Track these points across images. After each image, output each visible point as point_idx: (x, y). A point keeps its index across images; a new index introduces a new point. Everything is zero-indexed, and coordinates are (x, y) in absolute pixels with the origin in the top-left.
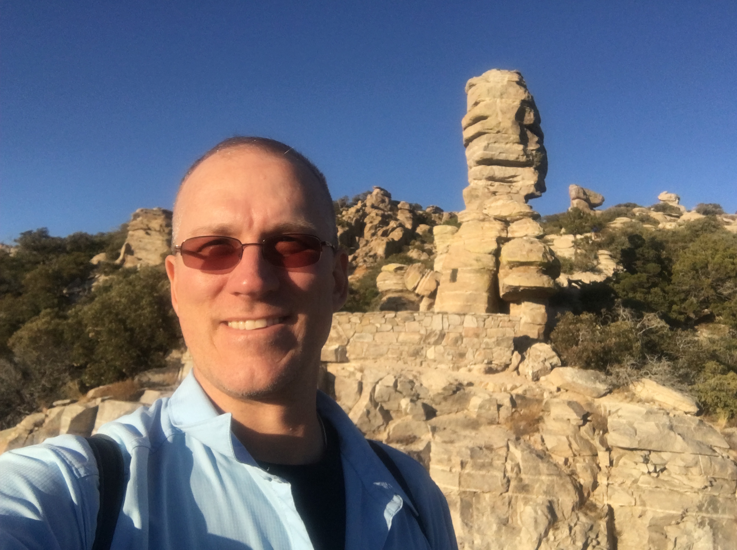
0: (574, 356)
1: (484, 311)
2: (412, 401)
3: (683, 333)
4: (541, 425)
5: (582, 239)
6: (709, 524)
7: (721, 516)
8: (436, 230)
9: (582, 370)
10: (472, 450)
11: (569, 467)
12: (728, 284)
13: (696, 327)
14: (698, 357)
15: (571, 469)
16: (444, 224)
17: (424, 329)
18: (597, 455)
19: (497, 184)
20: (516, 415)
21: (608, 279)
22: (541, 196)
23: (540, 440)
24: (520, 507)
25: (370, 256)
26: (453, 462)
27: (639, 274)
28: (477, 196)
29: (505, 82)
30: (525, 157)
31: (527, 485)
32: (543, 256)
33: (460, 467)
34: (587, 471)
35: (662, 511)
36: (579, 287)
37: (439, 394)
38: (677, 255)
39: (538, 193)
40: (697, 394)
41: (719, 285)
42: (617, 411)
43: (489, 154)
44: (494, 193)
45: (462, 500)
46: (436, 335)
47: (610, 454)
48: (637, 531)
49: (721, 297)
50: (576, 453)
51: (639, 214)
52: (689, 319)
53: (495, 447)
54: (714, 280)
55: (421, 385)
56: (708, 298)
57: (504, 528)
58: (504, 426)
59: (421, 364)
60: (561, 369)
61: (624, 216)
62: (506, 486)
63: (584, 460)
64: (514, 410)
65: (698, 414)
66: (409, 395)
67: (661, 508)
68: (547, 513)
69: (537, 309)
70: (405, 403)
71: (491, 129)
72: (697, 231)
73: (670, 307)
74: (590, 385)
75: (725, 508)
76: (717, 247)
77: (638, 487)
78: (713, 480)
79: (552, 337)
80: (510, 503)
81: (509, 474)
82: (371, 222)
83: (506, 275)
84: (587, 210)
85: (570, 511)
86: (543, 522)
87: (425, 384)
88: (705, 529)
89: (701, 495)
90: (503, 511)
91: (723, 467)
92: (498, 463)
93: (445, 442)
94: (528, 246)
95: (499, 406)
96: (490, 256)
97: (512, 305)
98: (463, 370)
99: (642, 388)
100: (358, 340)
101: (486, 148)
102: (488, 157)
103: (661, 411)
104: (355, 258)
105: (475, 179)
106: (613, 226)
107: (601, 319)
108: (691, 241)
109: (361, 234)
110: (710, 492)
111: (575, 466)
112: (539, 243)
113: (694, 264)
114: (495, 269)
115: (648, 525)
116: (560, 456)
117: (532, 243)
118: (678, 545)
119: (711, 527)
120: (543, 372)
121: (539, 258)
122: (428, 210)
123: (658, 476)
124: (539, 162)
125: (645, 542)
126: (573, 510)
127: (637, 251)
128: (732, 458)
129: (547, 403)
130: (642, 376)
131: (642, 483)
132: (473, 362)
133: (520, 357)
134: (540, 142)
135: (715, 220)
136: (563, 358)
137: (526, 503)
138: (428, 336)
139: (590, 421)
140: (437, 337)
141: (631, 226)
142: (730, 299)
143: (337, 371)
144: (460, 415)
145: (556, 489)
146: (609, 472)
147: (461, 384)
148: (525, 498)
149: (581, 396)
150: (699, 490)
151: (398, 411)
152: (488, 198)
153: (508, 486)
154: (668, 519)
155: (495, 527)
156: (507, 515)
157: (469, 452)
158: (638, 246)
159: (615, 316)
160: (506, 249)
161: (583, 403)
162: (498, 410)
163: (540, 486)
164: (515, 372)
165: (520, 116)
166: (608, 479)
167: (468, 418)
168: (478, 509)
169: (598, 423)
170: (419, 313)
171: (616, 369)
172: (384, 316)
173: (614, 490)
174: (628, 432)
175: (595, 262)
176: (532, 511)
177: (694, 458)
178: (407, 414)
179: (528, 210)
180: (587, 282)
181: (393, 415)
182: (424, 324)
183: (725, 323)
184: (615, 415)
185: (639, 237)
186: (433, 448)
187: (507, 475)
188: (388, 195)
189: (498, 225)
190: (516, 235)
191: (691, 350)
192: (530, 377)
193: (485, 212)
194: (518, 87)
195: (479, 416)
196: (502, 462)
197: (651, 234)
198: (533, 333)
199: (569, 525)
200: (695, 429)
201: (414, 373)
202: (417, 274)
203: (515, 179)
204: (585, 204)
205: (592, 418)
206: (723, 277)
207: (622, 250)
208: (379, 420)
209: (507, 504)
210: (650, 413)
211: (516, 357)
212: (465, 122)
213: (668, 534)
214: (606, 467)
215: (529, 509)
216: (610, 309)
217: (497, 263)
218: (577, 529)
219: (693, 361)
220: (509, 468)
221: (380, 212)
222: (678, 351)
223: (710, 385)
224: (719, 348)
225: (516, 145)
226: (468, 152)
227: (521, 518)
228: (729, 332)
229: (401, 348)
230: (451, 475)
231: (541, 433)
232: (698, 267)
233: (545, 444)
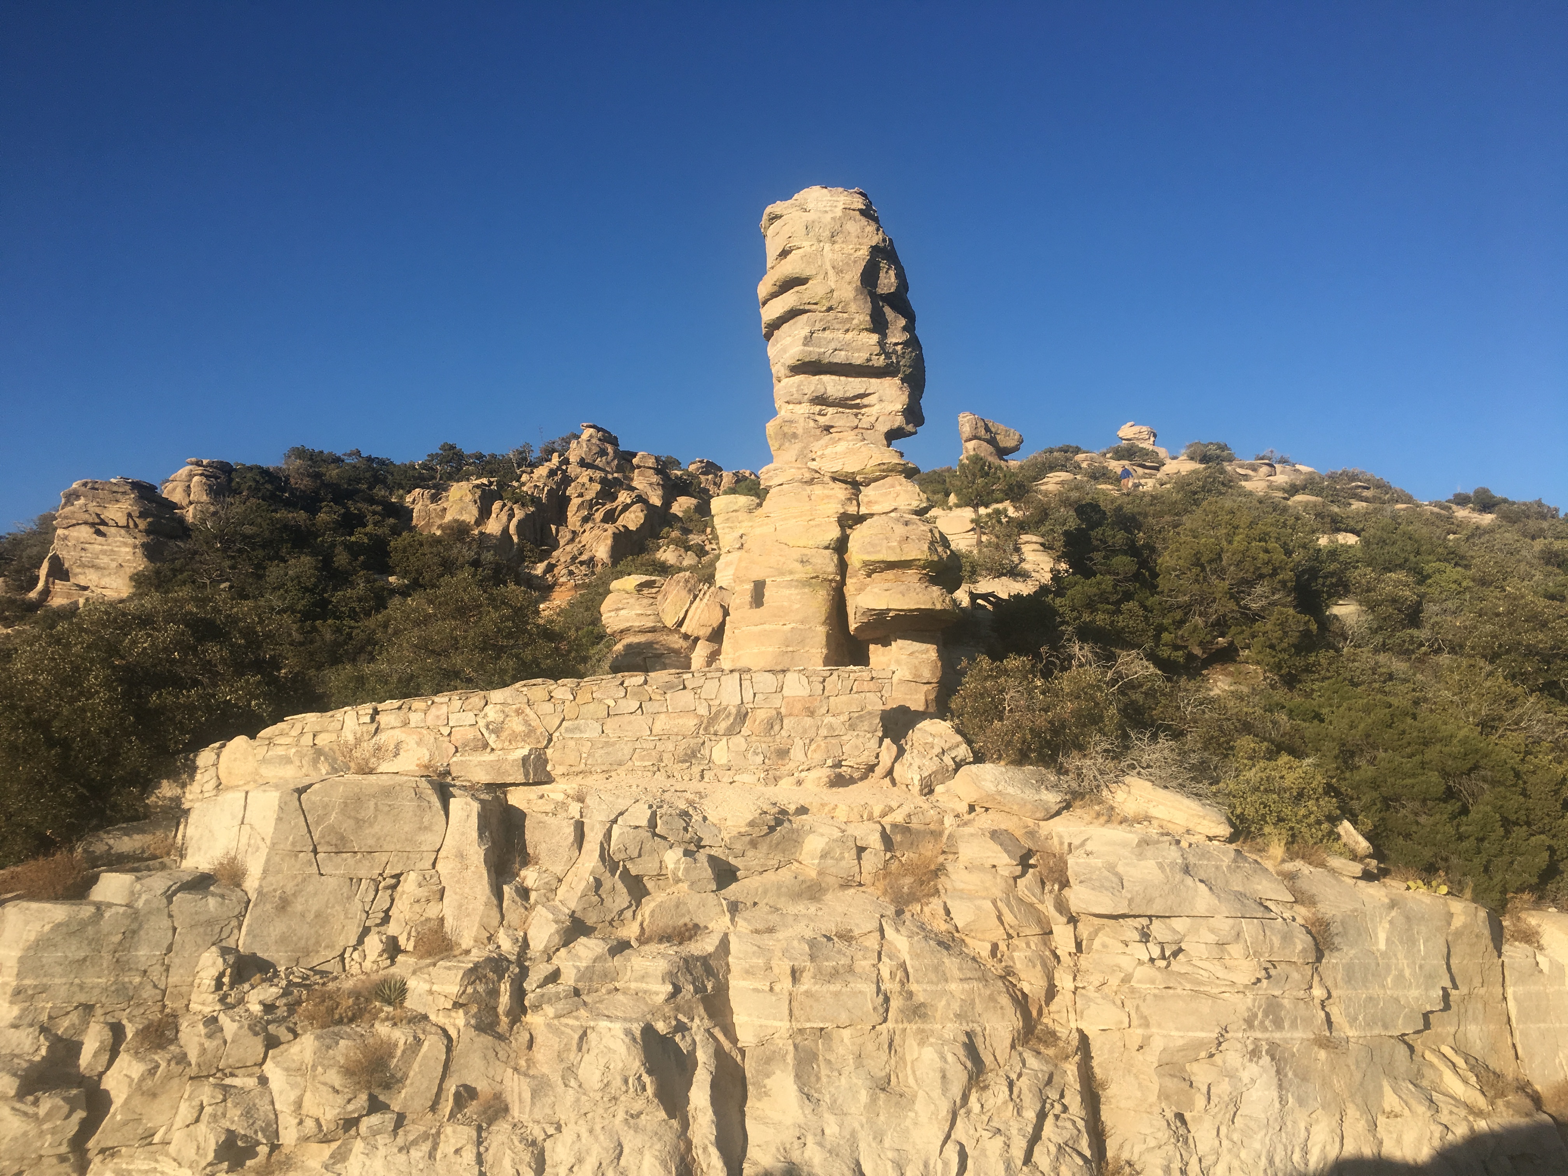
0: (997, 741)
1: (821, 662)
2: (687, 853)
3: (1191, 685)
4: (942, 882)
5: (988, 515)
6: (1267, 1052)
7: (1289, 1035)
8: (717, 504)
9: (1011, 767)
10: (812, 944)
11: (1001, 961)
12: (1259, 590)
13: (1205, 672)
14: (1220, 728)
15: (1003, 964)
16: (728, 493)
17: (705, 704)
18: (1051, 932)
19: (831, 410)
20: (894, 866)
21: (1043, 590)
22: (916, 433)
23: (942, 912)
24: (912, 1049)
25: (582, 563)
26: (776, 970)
27: (1098, 575)
28: (795, 436)
29: (838, 212)
30: (883, 357)
31: (923, 1005)
32: (929, 548)
33: (790, 979)
34: (1034, 967)
35: (1181, 1034)
36: (989, 607)
37: (741, 835)
38: (1164, 539)
39: (910, 428)
40: (1227, 801)
41: (1243, 592)
42: (1083, 844)
43: (814, 352)
44: (828, 429)
45: (796, 1046)
46: (728, 716)
47: (1075, 928)
48: (1136, 1077)
49: (1247, 614)
50: (1011, 931)
51: (1089, 465)
52: (1190, 657)
53: (856, 933)
54: (1233, 582)
55: (705, 819)
56: (1224, 616)
57: (882, 1095)
58: (871, 890)
59: (702, 777)
60: (974, 768)
61: (1061, 470)
62: (881, 1010)
63: (1028, 945)
64: (889, 855)
65: (1231, 840)
66: (681, 843)
67: (1177, 1029)
68: (963, 1059)
69: (922, 652)
70: (673, 858)
71: (816, 304)
72: (1195, 493)
73: (1158, 637)
74: (1030, 795)
75: (1296, 1018)
76: (1236, 523)
77: (1133, 990)
78: (1269, 965)
79: (953, 706)
80: (890, 1046)
81: (886, 986)
82: (581, 495)
83: (861, 589)
84: (994, 460)
85: (1008, 1050)
86: (959, 1077)
87: (713, 817)
88: (1261, 1062)
89: (1250, 995)
90: (878, 1063)
91: (1287, 938)
92: (864, 964)
93: (757, 932)
94: (900, 530)
95: (861, 850)
96: (828, 552)
97: (872, 647)
98: (786, 783)
99: (1125, 796)
100: (567, 735)
101: (808, 340)
102: (814, 358)
103: (1166, 838)
104: (550, 568)
105: (788, 402)
106: (1043, 488)
107: (1040, 666)
108: (1186, 511)
109: (562, 520)
110: (1266, 989)
111: (1012, 958)
112: (919, 523)
113: (1197, 555)
114: (838, 578)
115: (1156, 1065)
116: (983, 941)
117: (906, 524)
118: (1214, 1099)
119: (1273, 1058)
120: (939, 777)
121: (923, 552)
122: (692, 468)
123: (1169, 965)
124: (910, 367)
125: (1153, 1098)
126: (1013, 1047)
127: (1093, 534)
128: (1300, 920)
129: (950, 836)
130: (1123, 771)
131: (1139, 982)
132: (806, 767)
133: (894, 748)
134: (909, 328)
135: (1223, 471)
136: (976, 746)
137: (922, 1043)
138: (713, 719)
139: (1033, 866)
140: (731, 719)
141: (1077, 488)
142: (1264, 618)
143: (529, 801)
144: (785, 875)
145: (979, 1007)
146: (1076, 965)
147: (783, 812)
148: (921, 1031)
149: (1015, 818)
150: (1246, 986)
151: (660, 876)
152: (818, 438)
153: (887, 1011)
154: (1192, 1050)
155: (864, 1096)
156: (887, 1070)
157: (807, 948)
158: (1093, 525)
159: (1065, 660)
160: (858, 536)
161: (1019, 833)
162: (859, 858)
163: (949, 1004)
164: (887, 780)
165: (869, 277)
166: (1074, 980)
167: (800, 878)
168: (829, 1062)
169: (1051, 870)
170: (693, 673)
171: (1074, 761)
172: (622, 684)
173: (1088, 1000)
174: (1107, 884)
175: (1016, 559)
176: (936, 1057)
177: (1233, 928)
178: (678, 881)
179: (896, 460)
180: (1005, 596)
181: (650, 885)
182: (703, 696)
183: (1258, 663)
184: (1081, 851)
185: (1094, 507)
186: (734, 945)
187: (883, 988)
188: (614, 441)
189: (840, 492)
190: (875, 509)
191: (1206, 716)
192: (916, 789)
193: (813, 465)
194: (864, 221)
195: (820, 873)
196: (873, 962)
197: (1113, 501)
198: (917, 703)
199: (1008, 1077)
200: (1229, 867)
201: (689, 795)
202: (684, 593)
203: (866, 401)
204: (991, 449)
205: (1038, 860)
206: (1249, 576)
207: (1066, 533)
208: (623, 898)
209: (886, 1046)
210: (1145, 842)
211: (888, 749)
212: (763, 289)
213: (1193, 1078)
214: (1070, 954)
215: (929, 1054)
216: (1055, 647)
217: (843, 567)
218: (1023, 1084)
219: (1212, 737)
220: (885, 973)
221: (598, 475)
222: (1183, 719)
223: (1248, 782)
224: (1254, 710)
225: (865, 334)
226: (773, 350)
227: (914, 1072)
228: (1265, 679)
229: (660, 747)
230: (774, 998)
231: (944, 897)
232: (1204, 560)
233: (952, 919)
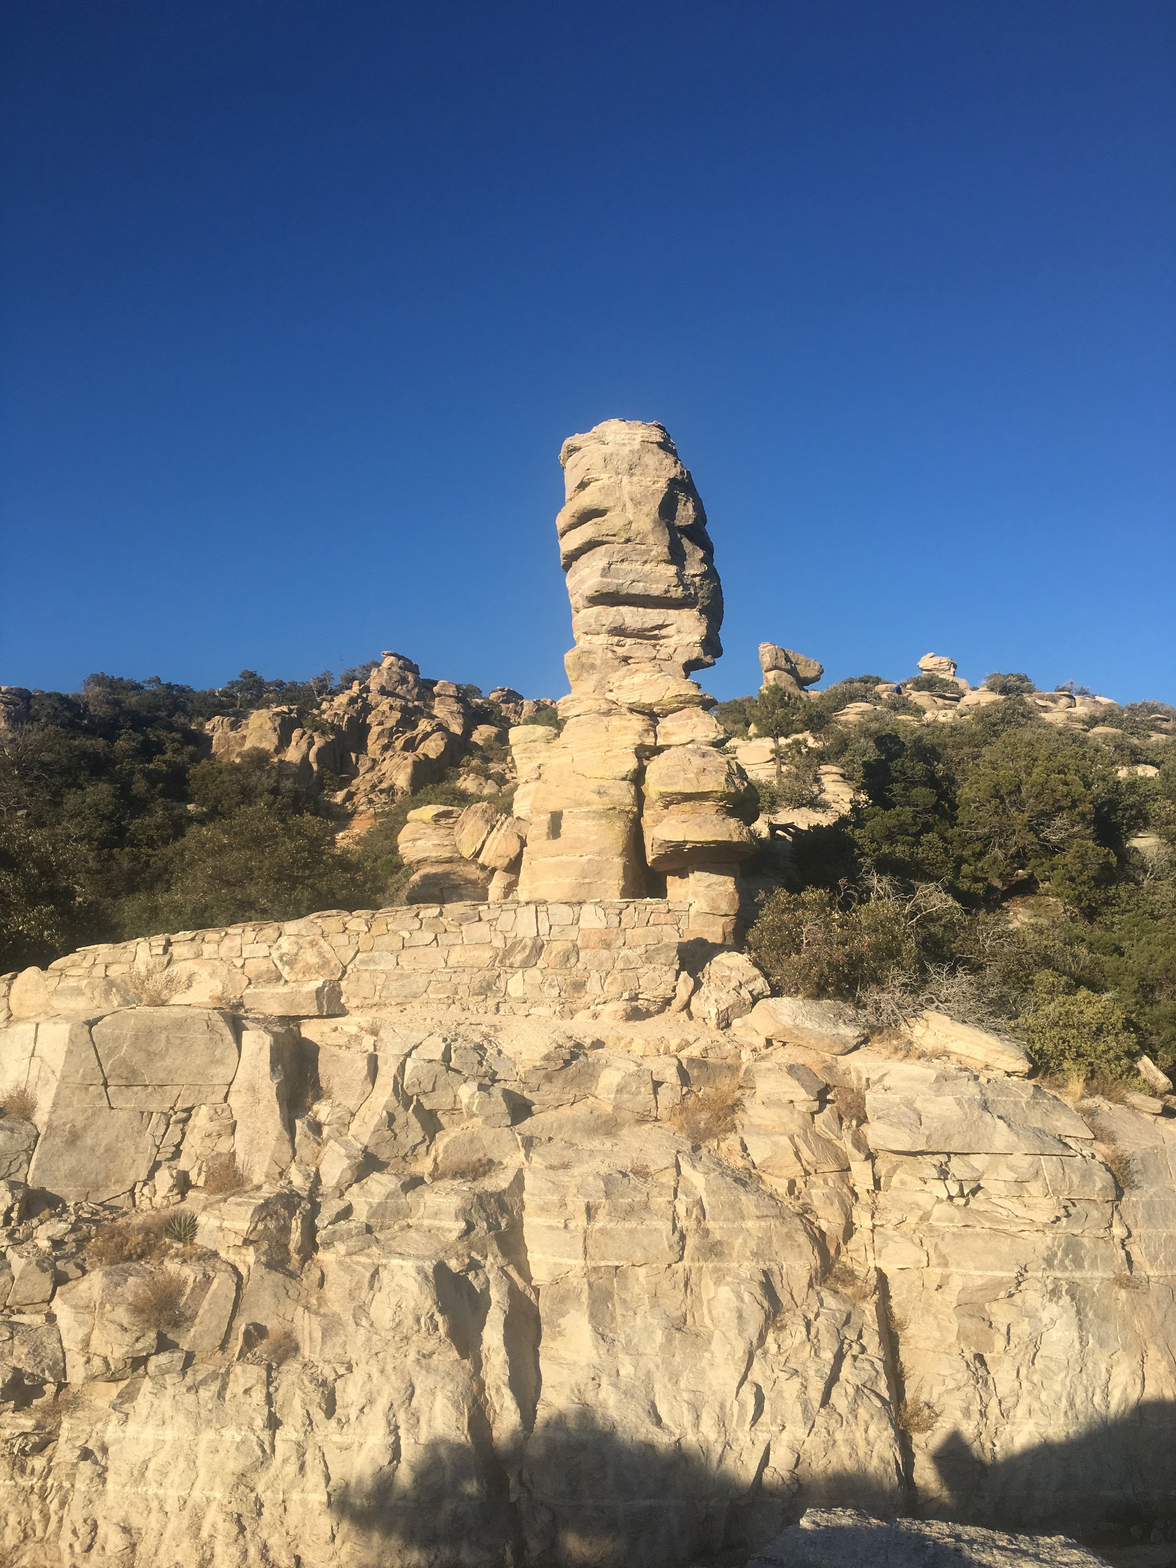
0: (794, 974)
1: (618, 894)
2: (482, 1087)
3: (990, 918)
4: (739, 1117)
5: (788, 746)
6: (1067, 1292)
7: (1089, 1274)
8: (514, 734)
9: (809, 1001)
10: (608, 1180)
11: (798, 1198)
12: (1058, 822)
13: (1005, 904)
14: (1020, 961)
15: (801, 1201)
16: (526, 723)
17: (501, 936)
18: (849, 1169)
19: (629, 641)
20: (690, 1101)
21: (843, 821)
22: (714, 664)
23: (739, 1147)
24: (708, 1288)
25: (382, 791)
26: (571, 1207)
27: (898, 807)
28: (593, 666)
29: (636, 445)
30: (681, 588)
31: (720, 1243)
32: (726, 780)
33: (585, 1216)
34: (832, 1204)
35: (980, 1273)
36: (789, 838)
37: (536, 1069)
38: (963, 771)
39: (708, 659)
40: (1026, 1037)
41: (1042, 824)
42: (881, 1079)
43: (612, 583)
44: (626, 660)
45: (590, 1285)
46: (524, 948)
47: (873, 1165)
48: (935, 1317)
49: (1046, 847)
50: (808, 1168)
51: (889, 696)
52: (991, 889)
53: (652, 1169)
54: (1032, 814)
55: (500, 1052)
56: (1024, 848)
57: (678, 1335)
58: (667, 1125)
59: (498, 1010)
60: (771, 1001)
61: (862, 701)
62: (677, 1248)
63: (825, 1181)
64: (685, 1090)
65: (1030, 1075)
66: (475, 1077)
67: (976, 1268)
68: (760, 1298)
69: (719, 884)
70: (467, 1092)
71: (614, 535)
72: (995, 725)
73: (957, 869)
74: (828, 1029)
75: (1096, 1257)
76: (1035, 755)
77: (931, 1229)
78: (1069, 1204)
79: (750, 939)
80: (686, 1285)
81: (682, 1223)
82: (381, 723)
83: (657, 821)
84: (795, 691)
85: (806, 1289)
86: (755, 1317)
87: (508, 1050)
88: (1061, 1302)
89: (1050, 1235)
90: (674, 1301)
91: (1086, 1176)
92: (660, 1201)
93: (552, 1167)
94: (698, 762)
95: (657, 1084)
96: (625, 783)
97: (669, 879)
98: (582, 1017)
99: (924, 1030)
100: (362, 967)
101: (606, 571)
102: (612, 589)
103: (964, 1073)
104: (350, 796)
105: (586, 633)
106: (843, 718)
107: (838, 899)
108: (986, 743)
109: (361, 747)
110: (1065, 1228)
111: (809, 1195)
112: (717, 755)
113: (996, 787)
114: (635, 809)
115: (954, 1305)
116: (780, 1177)
117: (704, 755)
118: (1014, 1340)
119: (1073, 1298)
120: (736, 1010)
121: (719, 783)
122: (493, 696)
123: (967, 1203)
124: (708, 598)
125: (952, 1339)
126: (810, 1286)
127: (892, 765)
128: (1099, 1158)
129: (748, 1072)
130: (922, 1006)
131: (938, 1220)
132: (602, 1000)
133: (691, 981)
134: (708, 559)
135: (1022, 703)
136: (774, 980)
137: (718, 1282)
138: (509, 952)
139: (833, 1102)
140: (527, 952)
141: (876, 719)
142: (1063, 850)
143: (322, 1034)
144: (581, 1110)
145: (776, 1246)
146: (874, 1202)
147: (579, 1046)
148: (717, 1270)
149: (813, 1053)
150: (1045, 1225)
151: (454, 1110)
152: (615, 669)
153: (683, 1249)
154: (991, 1289)
155: (659, 1337)
156: (683, 1310)
157: (602, 1185)
158: (893, 757)
159: (863, 892)
160: (655, 768)
161: (816, 1068)
162: (655, 1093)
163: (745, 1241)
164: (684, 1014)
165: (667, 509)
166: (873, 1217)
167: (596, 1113)
168: (624, 1301)
169: (849, 1106)
170: (489, 905)
171: (872, 995)
172: (417, 915)
173: (887, 1238)
174: (905, 1120)
175: (815, 789)
176: (732, 1296)
177: (1031, 1165)
178: (472, 1116)
179: (693, 692)
180: (805, 827)
181: (444, 1120)
182: (499, 928)
183: (1058, 895)
184: (879, 1086)
185: (893, 738)
186: (529, 1181)
187: (679, 1226)
188: (414, 669)
189: (638, 723)
190: (673, 740)
191: (1006, 950)
192: (713, 1022)
193: (610, 696)
194: (662, 454)
195: (616, 1108)
196: (669, 1199)
197: (912, 732)
198: (714, 934)
199: (805, 1317)
200: (1028, 1103)
201: (483, 1029)
202: (481, 824)
203: (664, 632)
204: (791, 679)
205: (836, 1096)
206: (1048, 808)
207: (865, 764)
208: (416, 1133)
209: (682, 1285)
210: (943, 1078)
211: (685, 982)
212: (562, 520)
213: (992, 1319)
214: (868, 1191)
215: (725, 1293)
216: (853, 879)
217: (640, 798)
218: (821, 1324)
219: (1011, 971)
220: (681, 1210)
221: (398, 703)
222: (982, 953)
223: (1047, 1016)
224: (1054, 943)
225: (663, 565)
226: (571, 581)
227: (710, 1312)
228: (1065, 912)
229: (455, 979)
230: (568, 1236)
231: (741, 1133)
232: (1003, 792)
233: (749, 1155)
